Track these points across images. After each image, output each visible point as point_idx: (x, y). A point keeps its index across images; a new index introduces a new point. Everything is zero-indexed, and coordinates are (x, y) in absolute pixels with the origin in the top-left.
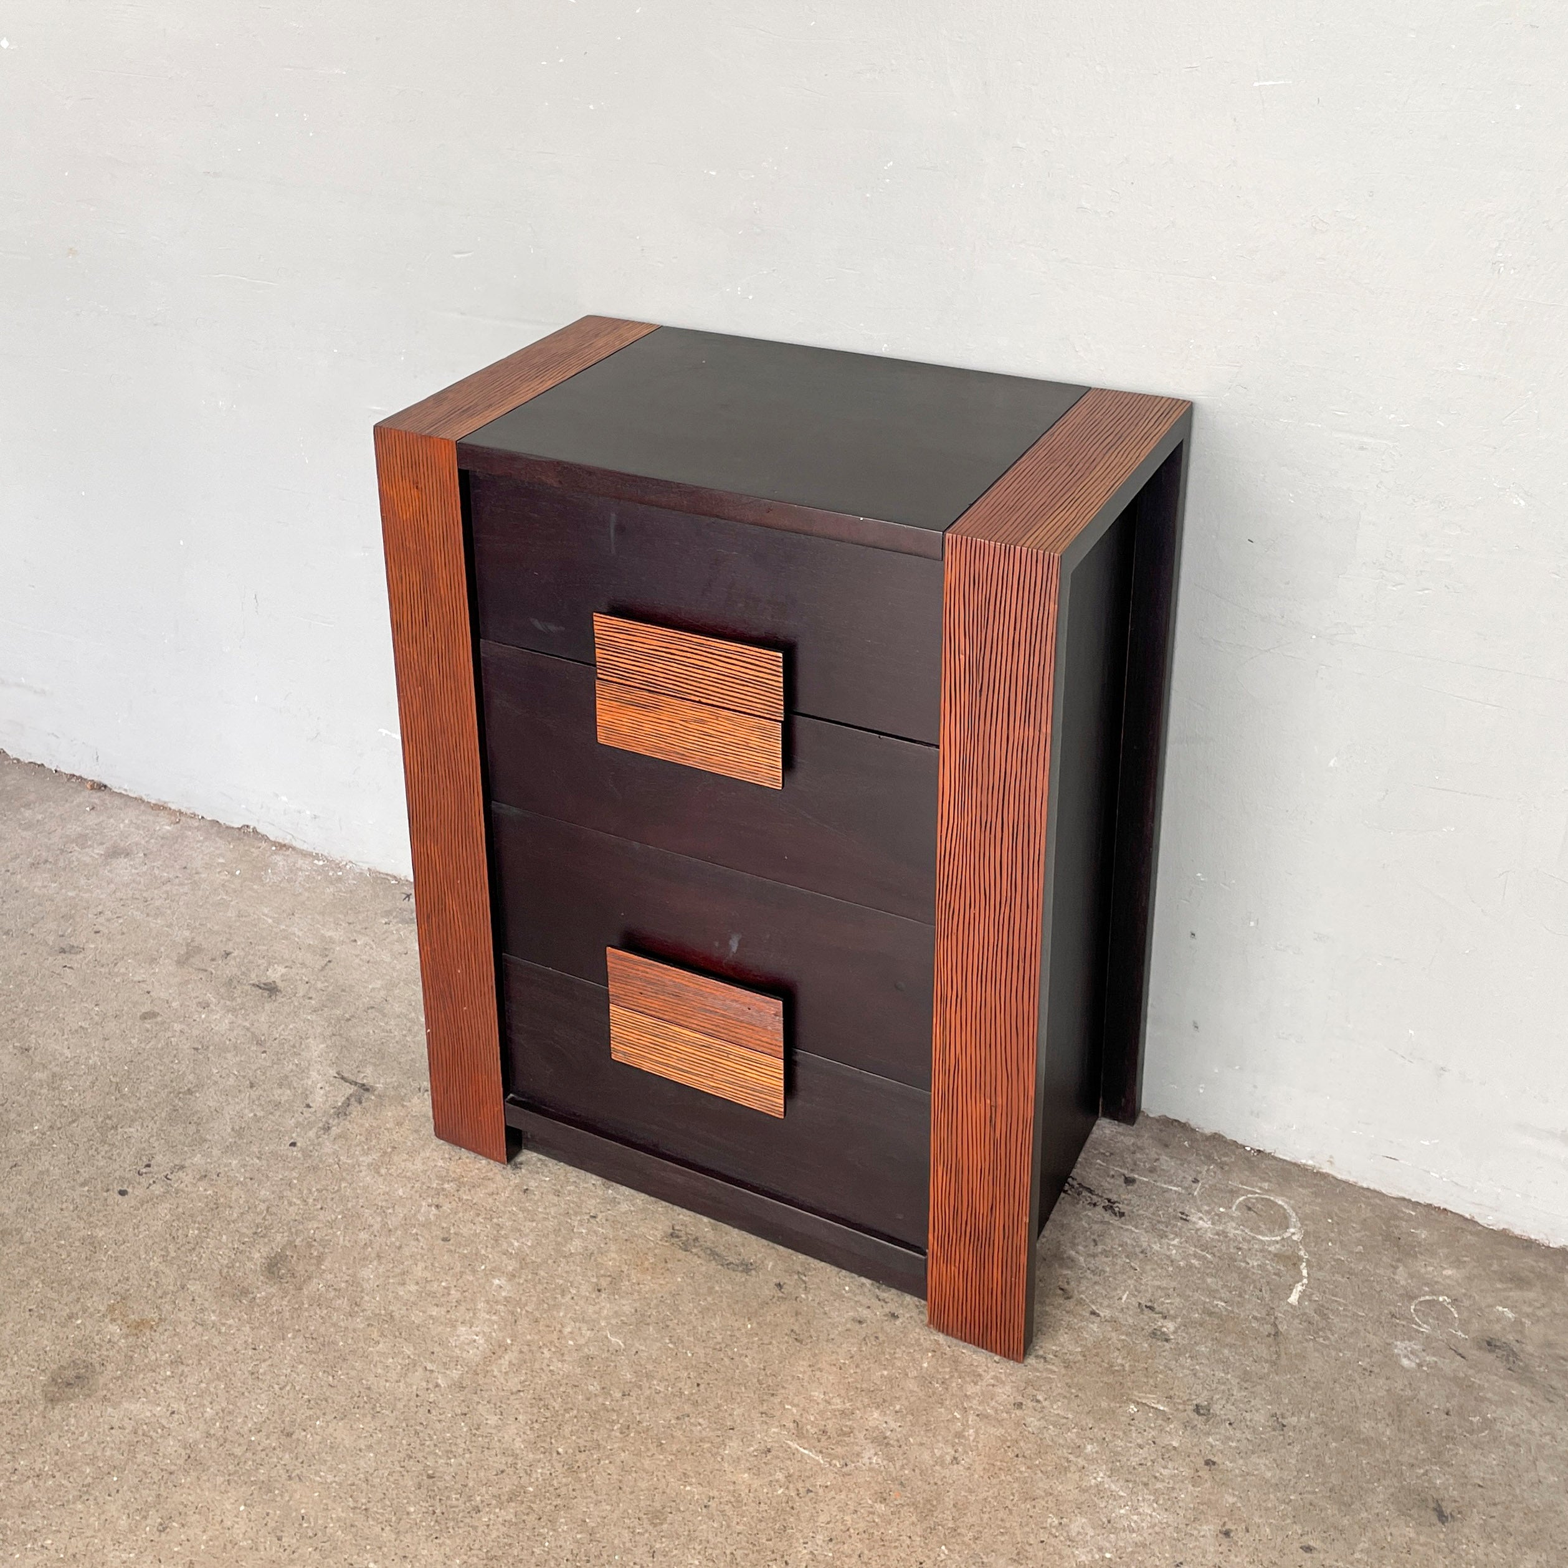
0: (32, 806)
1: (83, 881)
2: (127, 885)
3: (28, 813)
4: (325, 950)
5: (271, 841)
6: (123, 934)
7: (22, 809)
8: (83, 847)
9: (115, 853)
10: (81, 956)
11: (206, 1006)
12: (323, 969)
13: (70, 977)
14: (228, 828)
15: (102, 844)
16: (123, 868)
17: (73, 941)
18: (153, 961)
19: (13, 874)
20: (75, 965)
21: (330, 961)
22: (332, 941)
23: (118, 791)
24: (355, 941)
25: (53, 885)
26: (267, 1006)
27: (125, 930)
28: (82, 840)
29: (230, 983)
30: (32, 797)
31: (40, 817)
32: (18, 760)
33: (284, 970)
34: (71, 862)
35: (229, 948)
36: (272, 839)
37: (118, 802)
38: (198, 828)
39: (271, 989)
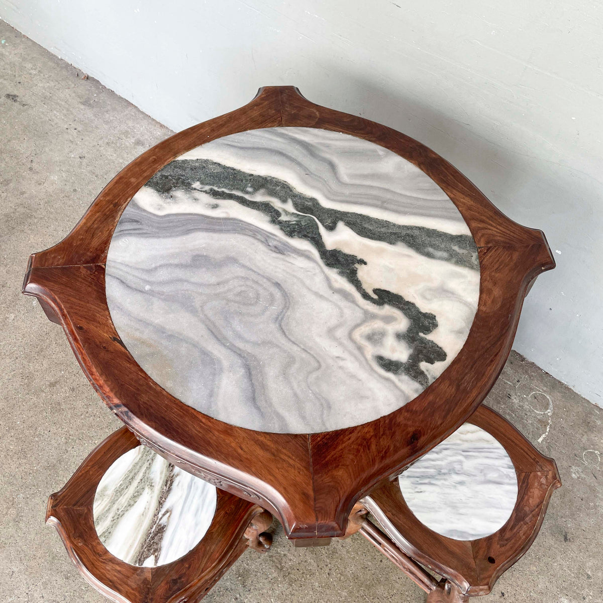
0: (109, 112)
1: (125, 155)
3: (107, 116)
7: (105, 113)
8: (127, 137)
15: (134, 137)
19: (100, 146)
25: (115, 155)
28: (126, 133)
30: (109, 107)
31: (111, 119)
32: (105, 87)
34: (122, 144)
37: (141, 116)
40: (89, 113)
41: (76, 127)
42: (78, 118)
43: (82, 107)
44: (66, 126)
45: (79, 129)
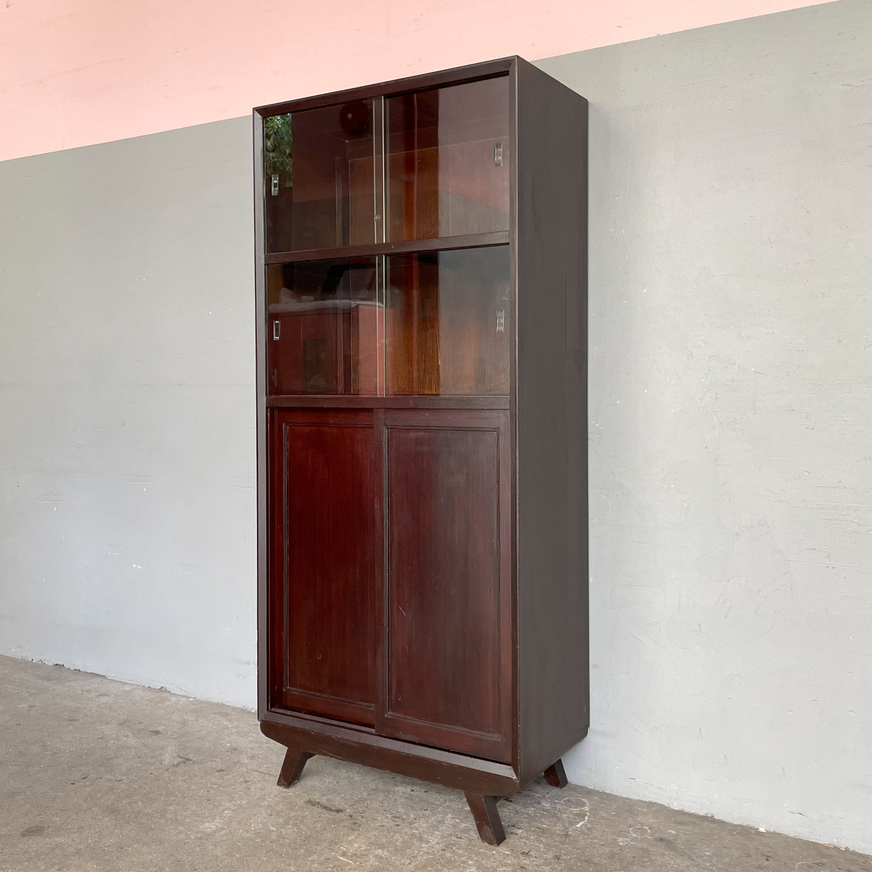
0: (71, 682)
2: (104, 703)
3: (68, 684)
4: (185, 723)
5: (171, 693)
6: (98, 716)
8: (89, 693)
9: (102, 695)
10: (76, 722)
11: (127, 736)
12: (182, 727)
13: (71, 727)
14: (154, 689)
15: (97, 692)
16: (104, 699)
17: (75, 718)
18: (108, 723)
20: (74, 724)
21: (185, 726)
22: (188, 720)
23: (109, 678)
24: (199, 720)
25: (72, 703)
26: (153, 737)
27: (99, 715)
28: (89, 691)
29: (140, 730)
30: (72, 679)
31: (73, 684)
33: (164, 727)
35: (142, 721)
36: (172, 692)
37: (109, 681)
38: (140, 689)
39: (157, 733)
40: (47, 684)
41: (29, 691)
42: (33, 687)
43: (40, 681)
44: (17, 692)
45: (34, 691)
